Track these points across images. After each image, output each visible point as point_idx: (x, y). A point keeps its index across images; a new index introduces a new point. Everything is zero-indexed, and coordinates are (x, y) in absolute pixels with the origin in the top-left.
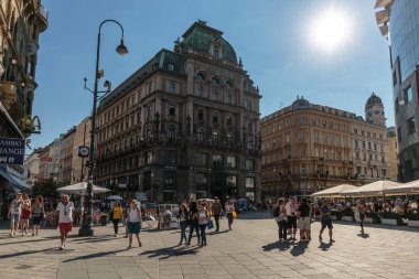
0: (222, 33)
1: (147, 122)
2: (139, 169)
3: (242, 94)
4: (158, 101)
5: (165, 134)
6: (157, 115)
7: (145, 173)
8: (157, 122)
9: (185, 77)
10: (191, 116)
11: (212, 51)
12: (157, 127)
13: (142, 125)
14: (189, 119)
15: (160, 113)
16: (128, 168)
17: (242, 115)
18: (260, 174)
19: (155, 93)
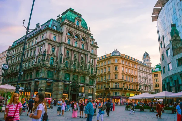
0: (81, 15)
1: (39, 55)
2: (32, 80)
3: (89, 45)
4: (47, 44)
5: (48, 62)
6: (45, 52)
7: (36, 82)
8: (44, 55)
9: (61, 34)
10: (63, 54)
11: (76, 22)
12: (44, 58)
13: (36, 56)
14: (62, 55)
15: (47, 50)
16: (26, 79)
17: (89, 56)
18: (96, 87)
19: (45, 40)
